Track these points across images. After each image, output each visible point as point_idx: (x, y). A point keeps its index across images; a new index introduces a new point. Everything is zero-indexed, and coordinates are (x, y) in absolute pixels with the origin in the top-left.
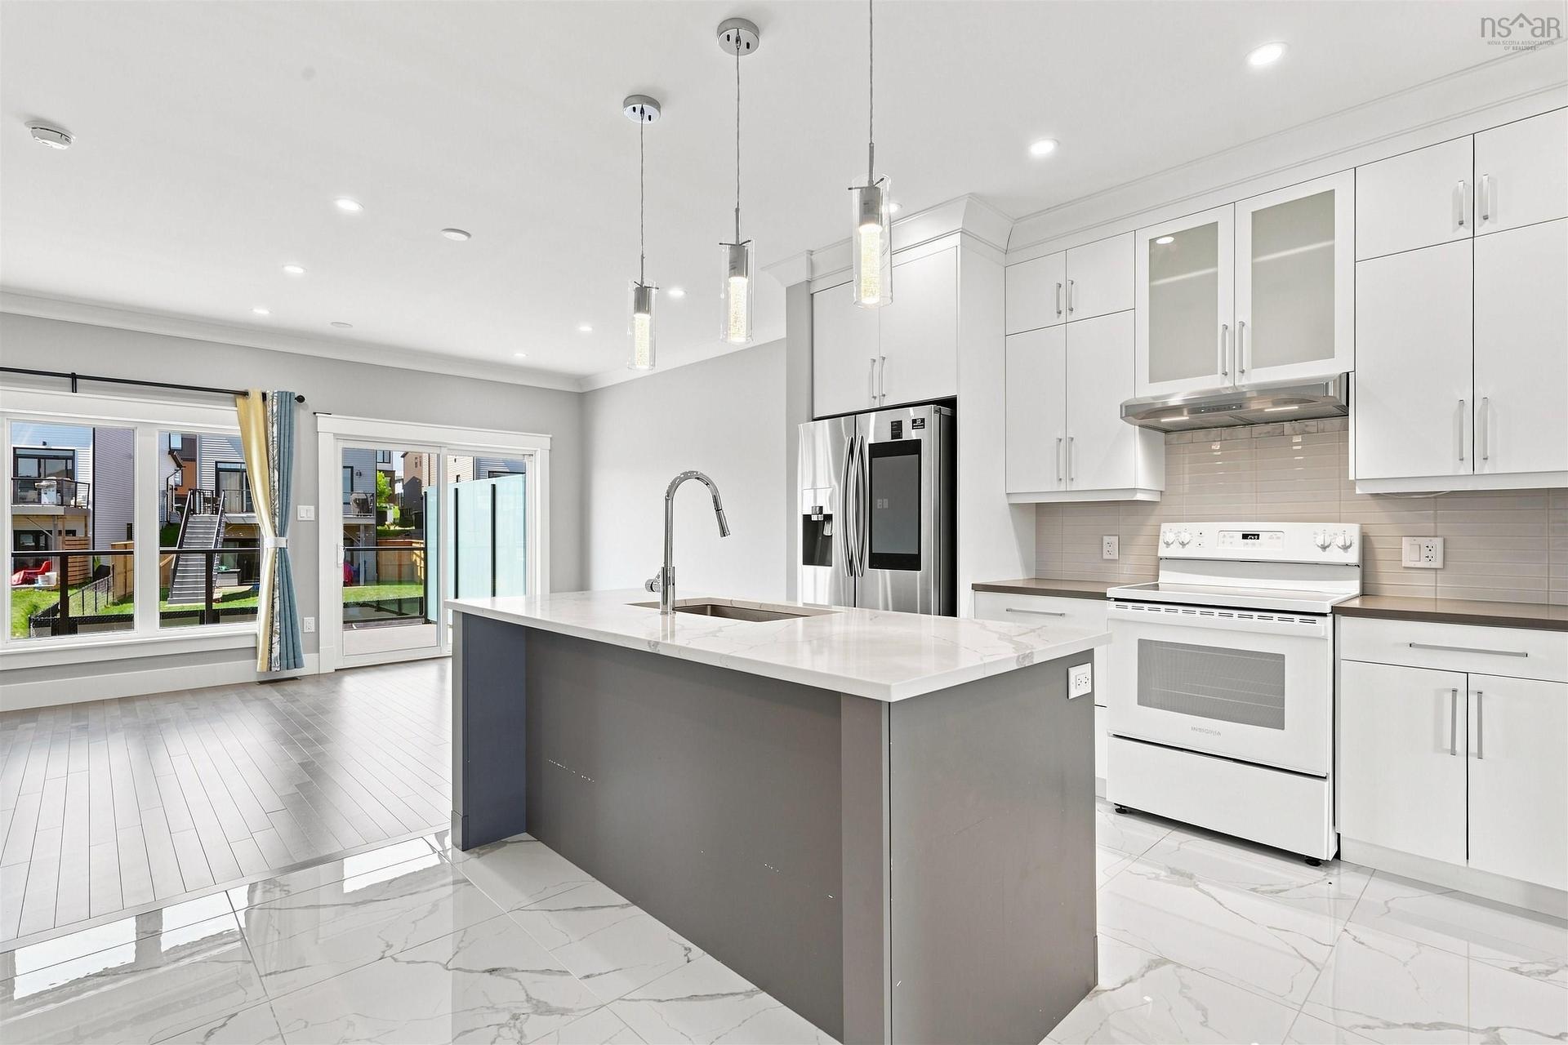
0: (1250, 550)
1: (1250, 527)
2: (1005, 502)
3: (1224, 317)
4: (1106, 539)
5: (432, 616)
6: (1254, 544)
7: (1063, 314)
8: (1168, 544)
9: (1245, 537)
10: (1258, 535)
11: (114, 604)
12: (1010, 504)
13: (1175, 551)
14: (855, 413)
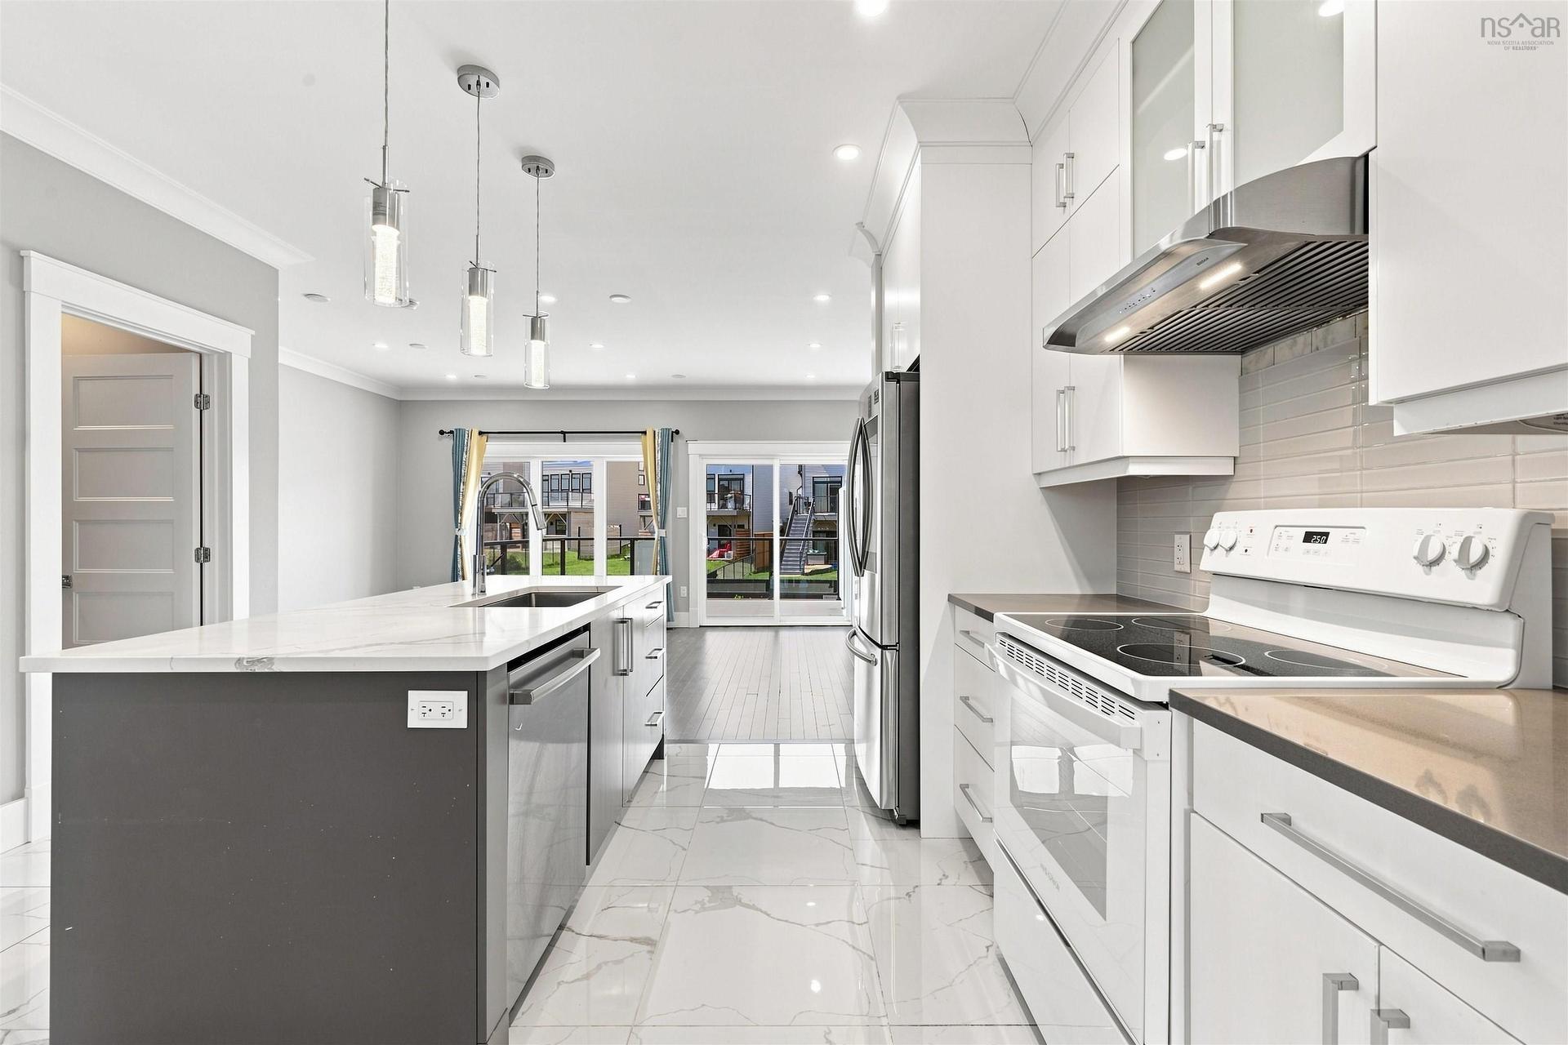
0: (1329, 565)
1: (1317, 519)
2: (1034, 486)
4: (1177, 539)
5: (841, 596)
6: (1328, 553)
7: (1067, 205)
8: (1212, 549)
9: (1309, 537)
10: (1327, 534)
11: (755, 573)
12: (1041, 488)
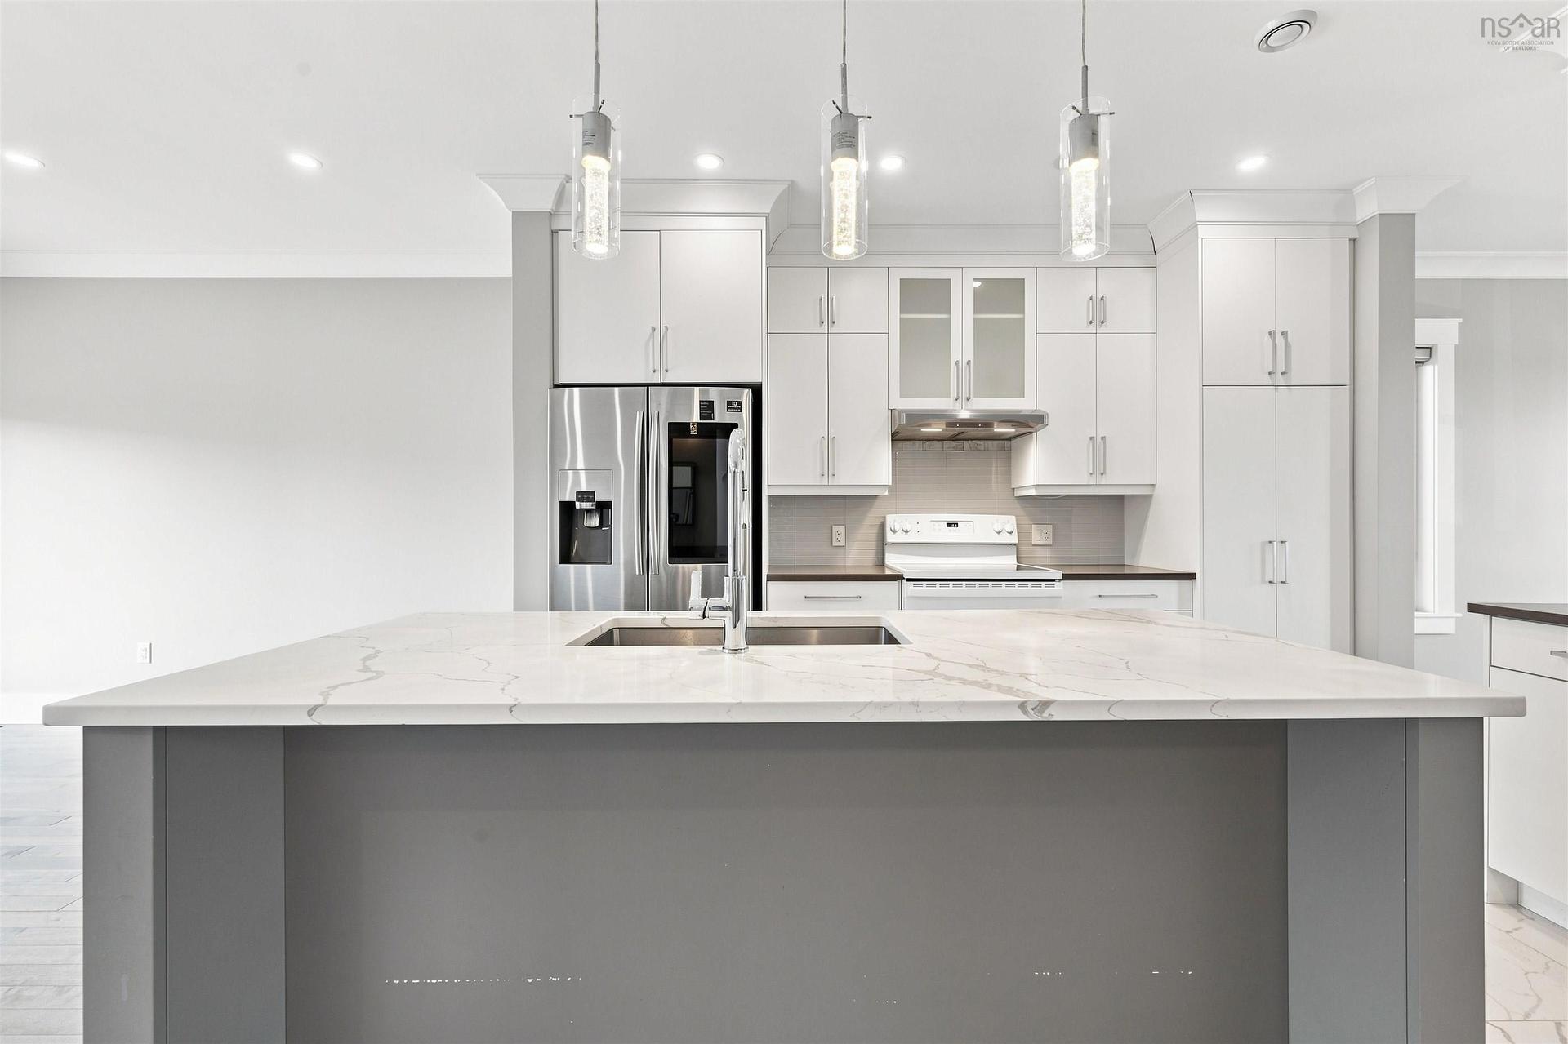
0: (952, 535)
1: (952, 518)
3: (955, 355)
4: (835, 528)
6: (955, 531)
7: (826, 324)
8: (894, 532)
9: (949, 525)
10: (958, 524)
12: (768, 495)
13: (900, 538)
14: (648, 386)
